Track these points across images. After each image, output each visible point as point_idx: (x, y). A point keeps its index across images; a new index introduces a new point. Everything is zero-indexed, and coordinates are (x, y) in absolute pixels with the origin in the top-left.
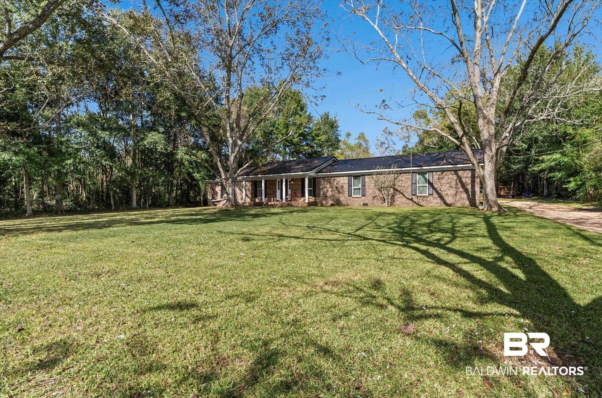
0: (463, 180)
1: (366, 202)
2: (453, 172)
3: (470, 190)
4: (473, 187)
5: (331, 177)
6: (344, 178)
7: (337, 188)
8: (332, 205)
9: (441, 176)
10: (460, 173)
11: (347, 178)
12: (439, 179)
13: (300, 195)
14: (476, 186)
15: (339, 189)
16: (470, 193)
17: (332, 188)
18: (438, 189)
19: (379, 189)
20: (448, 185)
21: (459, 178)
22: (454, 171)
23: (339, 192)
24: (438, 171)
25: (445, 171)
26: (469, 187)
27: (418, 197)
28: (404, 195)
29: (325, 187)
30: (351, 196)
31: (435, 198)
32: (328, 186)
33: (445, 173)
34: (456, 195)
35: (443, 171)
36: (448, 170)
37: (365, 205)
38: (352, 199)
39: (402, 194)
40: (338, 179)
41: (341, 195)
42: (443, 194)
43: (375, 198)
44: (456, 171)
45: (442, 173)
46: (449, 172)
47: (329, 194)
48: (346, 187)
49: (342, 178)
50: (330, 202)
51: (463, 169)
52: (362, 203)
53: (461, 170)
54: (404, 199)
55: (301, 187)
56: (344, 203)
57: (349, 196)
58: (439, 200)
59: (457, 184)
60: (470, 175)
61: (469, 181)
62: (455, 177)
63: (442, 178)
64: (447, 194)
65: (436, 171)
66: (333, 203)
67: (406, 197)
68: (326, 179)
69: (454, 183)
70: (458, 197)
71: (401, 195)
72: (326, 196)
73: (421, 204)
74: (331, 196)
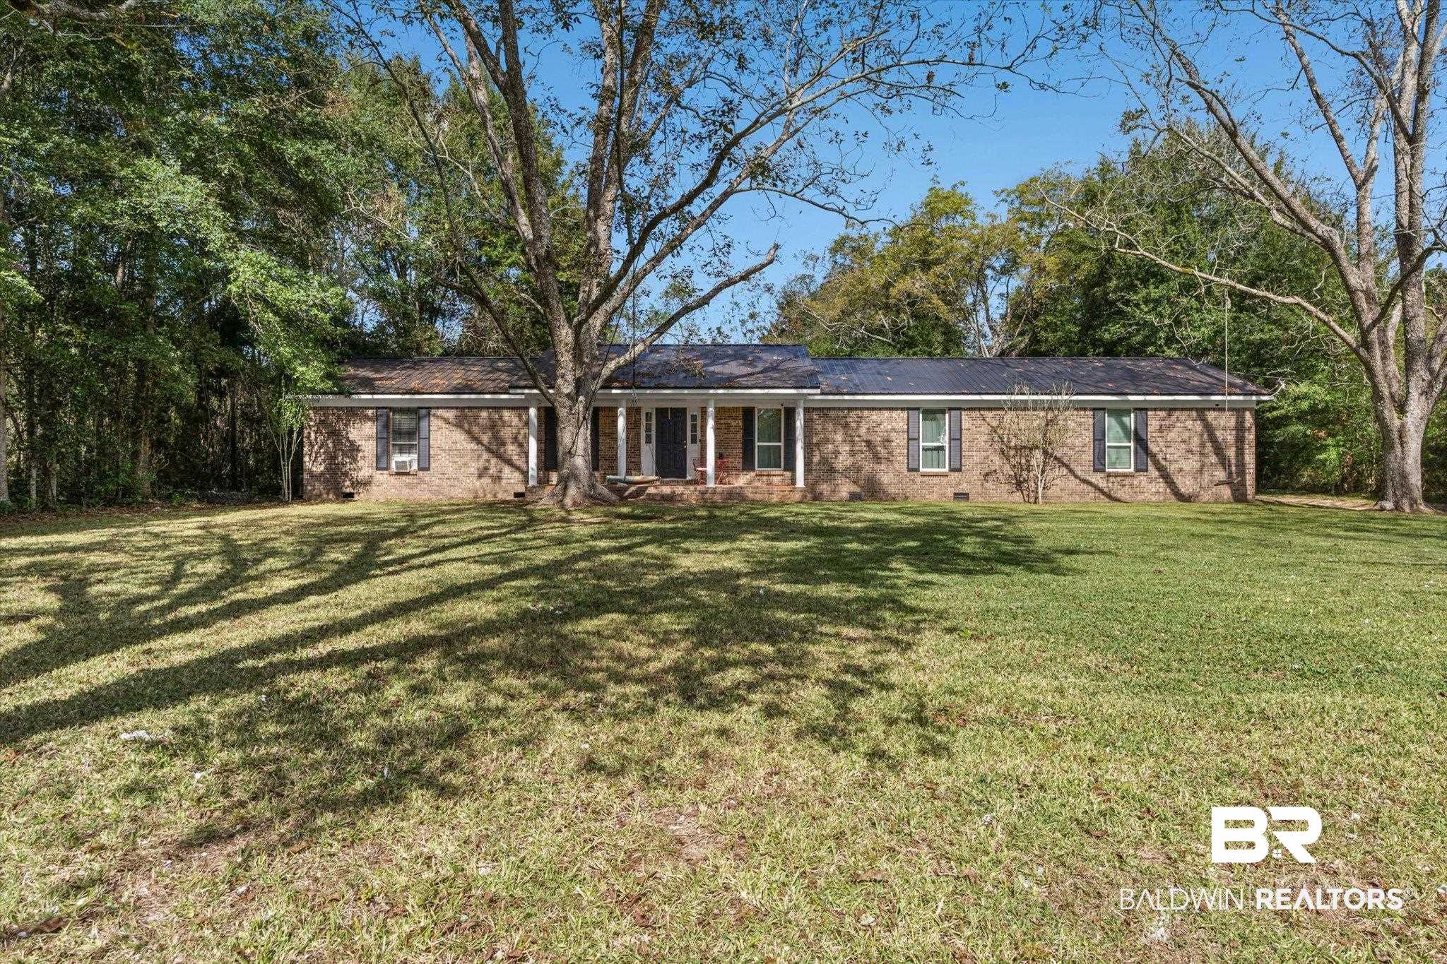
0: (1218, 433)
1: (964, 488)
2: (1194, 413)
3: (1233, 461)
4: (1240, 453)
5: (850, 409)
6: (895, 414)
7: (869, 443)
8: (854, 497)
9: (1167, 423)
10: (1211, 416)
11: (904, 414)
12: (1161, 430)
13: (738, 463)
14: (1247, 451)
15: (876, 451)
16: (1234, 469)
17: (852, 442)
18: (1160, 456)
19: (1002, 451)
20: (1183, 446)
21: (1209, 429)
22: (1197, 410)
23: (877, 458)
24: (1161, 409)
25: (1175, 409)
26: (1231, 453)
27: (1109, 475)
28: (1071, 471)
29: (827, 441)
30: (917, 470)
31: (1151, 481)
32: (839, 437)
33: (1177, 413)
34: (1201, 471)
35: (1171, 409)
36: (1185, 407)
37: (961, 496)
38: (919, 479)
39: (1067, 466)
40: (875, 416)
41: (883, 467)
42: (1172, 468)
43: (990, 478)
44: (1201, 412)
45: (1169, 415)
46: (1187, 413)
47: (843, 461)
48: (899, 441)
49: (886, 414)
50: (846, 489)
51: (1219, 408)
52: (950, 492)
53: (1214, 410)
54: (1072, 483)
55: (739, 436)
56: (892, 490)
57: (910, 470)
58: (1161, 486)
59: (1203, 445)
60: (1233, 422)
61: (1230, 438)
62: (1198, 426)
63: (1169, 428)
64: (1181, 470)
65: (1155, 410)
66: (858, 490)
67: (1076, 477)
68: (832, 413)
69: (1196, 441)
70: (1206, 477)
71: (1065, 471)
72: (832, 470)
73: (1118, 495)
74: (847, 469)
